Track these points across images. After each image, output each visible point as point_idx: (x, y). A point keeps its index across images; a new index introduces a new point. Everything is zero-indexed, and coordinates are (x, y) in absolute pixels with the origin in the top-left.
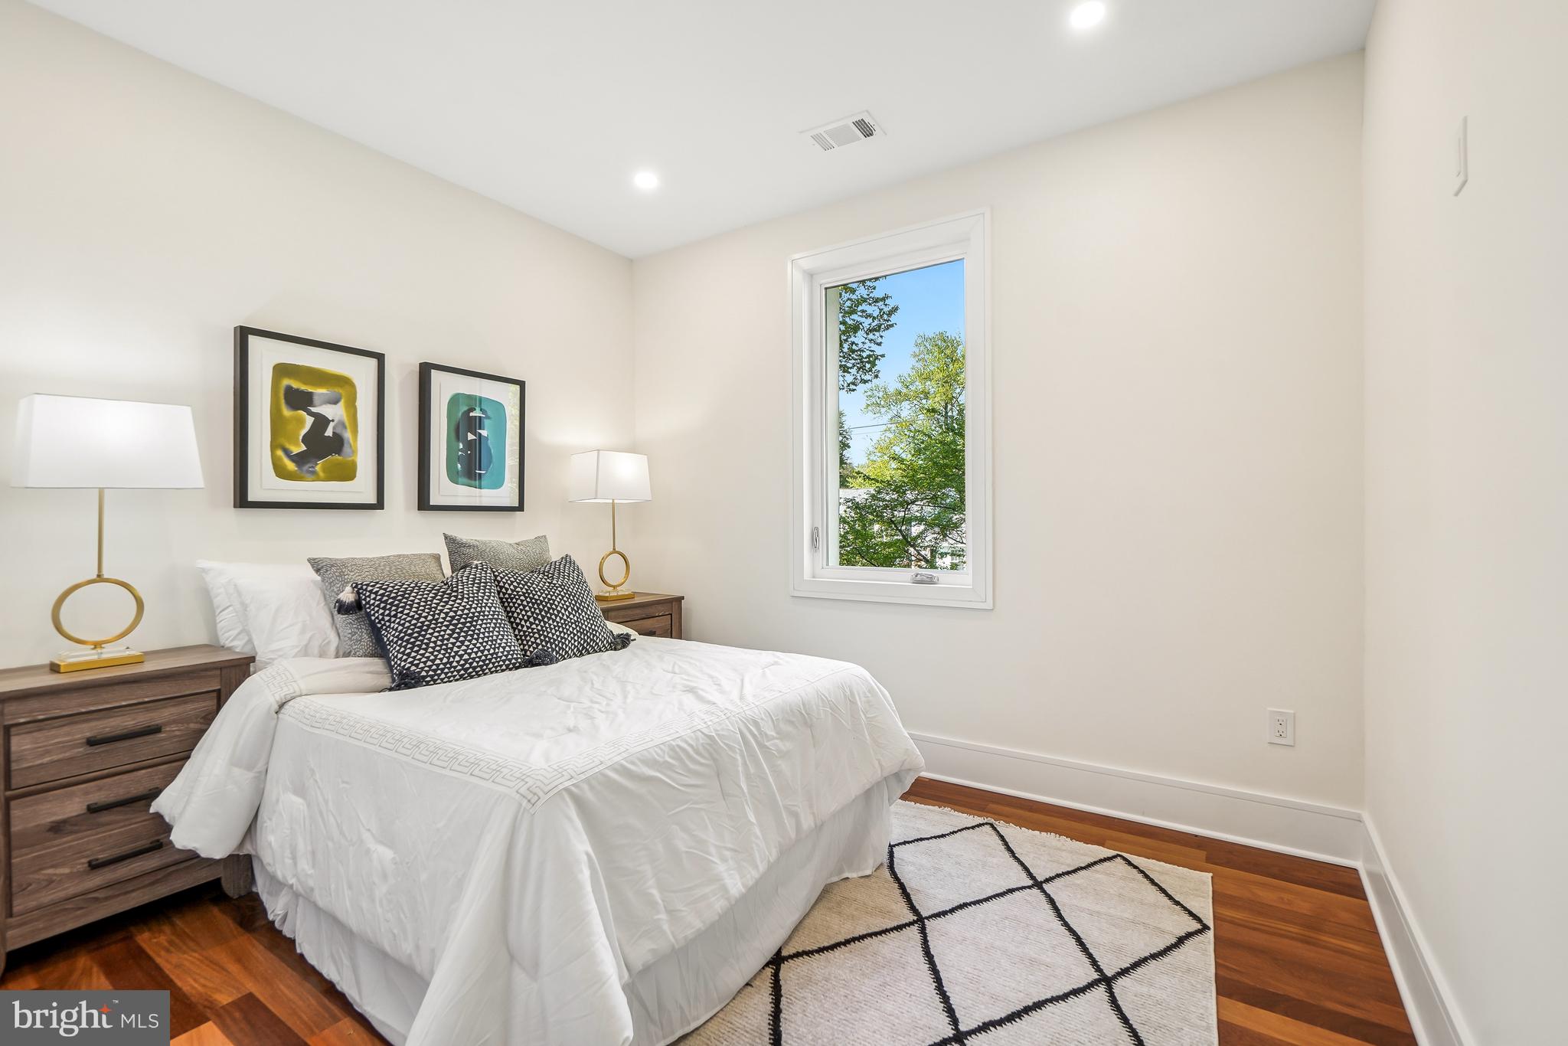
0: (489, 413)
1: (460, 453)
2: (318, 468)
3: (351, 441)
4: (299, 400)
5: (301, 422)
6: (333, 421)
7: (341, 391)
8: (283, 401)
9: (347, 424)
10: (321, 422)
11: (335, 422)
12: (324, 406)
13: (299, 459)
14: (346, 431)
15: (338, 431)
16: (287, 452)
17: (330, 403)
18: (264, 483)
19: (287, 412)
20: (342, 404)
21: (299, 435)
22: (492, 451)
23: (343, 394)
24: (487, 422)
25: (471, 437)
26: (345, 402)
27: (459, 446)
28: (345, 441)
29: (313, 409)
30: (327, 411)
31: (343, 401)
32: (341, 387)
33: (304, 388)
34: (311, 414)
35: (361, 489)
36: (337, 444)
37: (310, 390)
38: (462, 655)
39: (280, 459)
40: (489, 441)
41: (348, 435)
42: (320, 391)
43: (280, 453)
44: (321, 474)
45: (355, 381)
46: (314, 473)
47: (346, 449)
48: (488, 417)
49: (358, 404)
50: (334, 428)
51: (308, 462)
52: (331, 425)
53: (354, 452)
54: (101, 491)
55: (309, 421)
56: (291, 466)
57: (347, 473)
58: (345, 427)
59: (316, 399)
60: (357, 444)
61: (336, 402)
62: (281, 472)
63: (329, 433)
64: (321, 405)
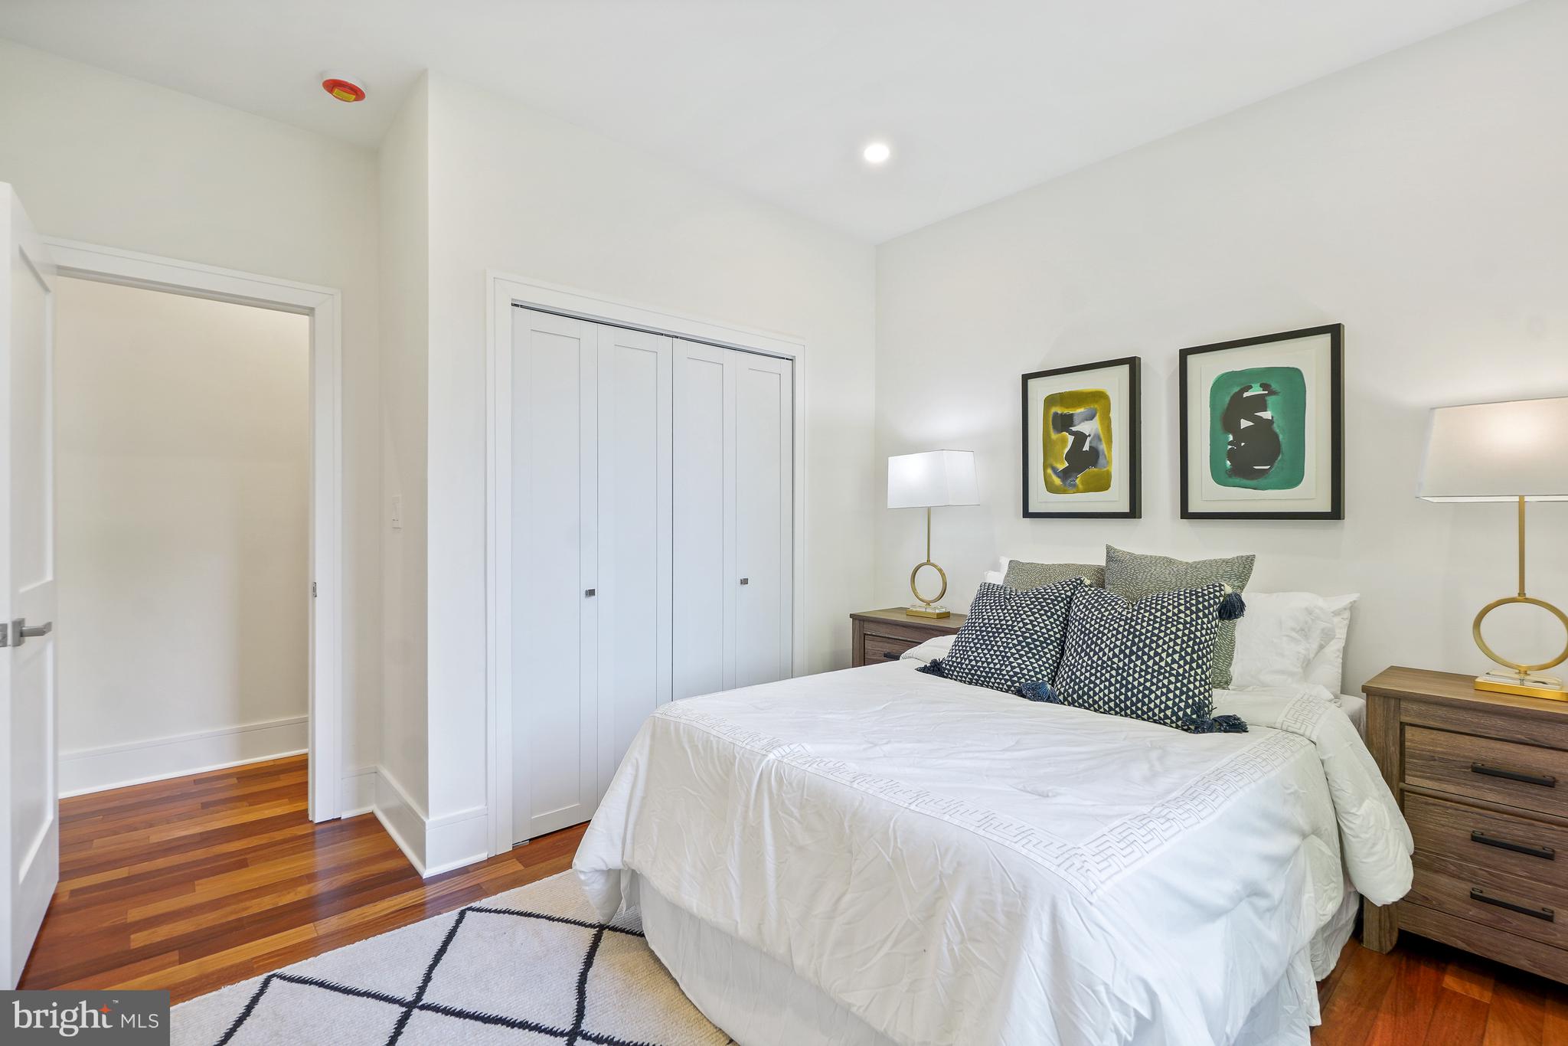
0: (1274, 386)
1: (1230, 447)
2: (1078, 481)
3: (1106, 453)
4: (1063, 423)
5: (1064, 441)
6: (1089, 436)
7: (1096, 406)
8: (1051, 427)
9: (1102, 436)
10: (1080, 438)
11: (1092, 436)
12: (1083, 424)
13: (1065, 475)
14: (1101, 444)
15: (1094, 445)
16: (1054, 470)
17: (1087, 420)
18: (1040, 500)
19: (1054, 436)
20: (1097, 417)
21: (1063, 453)
22: (1281, 437)
23: (1098, 408)
24: (1271, 400)
25: (1245, 424)
26: (1100, 416)
27: (1228, 438)
28: (1101, 454)
29: (1074, 429)
30: (1085, 427)
31: (1098, 414)
32: (1097, 402)
33: (1066, 411)
34: (1072, 433)
35: (1117, 497)
36: (1093, 457)
37: (1071, 412)
38: (1015, 667)
39: (1050, 476)
40: (1275, 425)
41: (1103, 447)
42: (1079, 411)
43: (1050, 471)
44: (1080, 486)
45: (1108, 393)
46: (1075, 486)
47: (1101, 461)
48: (1272, 393)
49: (1112, 415)
50: (1090, 442)
51: (1070, 477)
52: (1088, 439)
53: (1108, 463)
54: (929, 509)
55: (1071, 439)
56: (1057, 481)
57: (1102, 484)
58: (1100, 440)
59: (1076, 419)
60: (1111, 454)
61: (1091, 418)
62: (1051, 488)
63: (1086, 448)
64: (1080, 423)
